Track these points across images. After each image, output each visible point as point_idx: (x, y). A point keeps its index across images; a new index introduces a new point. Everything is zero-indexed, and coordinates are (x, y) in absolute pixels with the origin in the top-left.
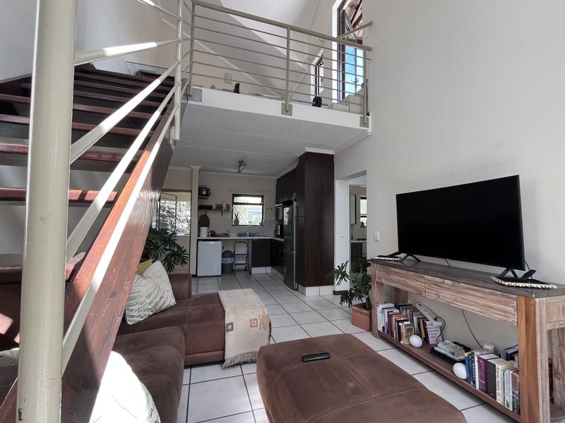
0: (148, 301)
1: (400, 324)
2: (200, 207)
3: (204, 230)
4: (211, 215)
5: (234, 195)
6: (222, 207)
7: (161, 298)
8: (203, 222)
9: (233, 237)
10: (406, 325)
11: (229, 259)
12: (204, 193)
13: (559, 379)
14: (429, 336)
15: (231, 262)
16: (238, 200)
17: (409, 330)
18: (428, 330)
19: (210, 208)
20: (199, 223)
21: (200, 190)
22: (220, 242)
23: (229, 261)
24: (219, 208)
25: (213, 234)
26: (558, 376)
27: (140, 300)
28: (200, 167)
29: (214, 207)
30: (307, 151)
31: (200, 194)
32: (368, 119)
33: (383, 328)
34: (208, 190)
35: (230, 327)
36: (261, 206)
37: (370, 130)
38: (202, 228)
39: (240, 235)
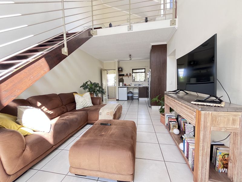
0: (81, 104)
1: (170, 123)
2: (120, 75)
3: (121, 84)
4: (124, 78)
5: (133, 70)
6: (128, 75)
7: (86, 103)
8: (121, 80)
9: (133, 86)
10: (173, 124)
11: (130, 94)
12: (120, 70)
13: (231, 163)
14: (186, 131)
15: (131, 95)
16: (134, 71)
17: (174, 126)
18: (186, 128)
19: (123, 75)
20: (119, 81)
21: (119, 68)
22: (126, 88)
23: (130, 95)
24: (127, 75)
25: (125, 85)
26: (231, 161)
27: (79, 103)
28: (117, 60)
29: (125, 75)
30: (153, 45)
31: (119, 70)
32: (175, 20)
33: (167, 124)
34: (121, 68)
35: (100, 114)
36: (144, 73)
37: (176, 26)
38: (120, 83)
39: (135, 85)
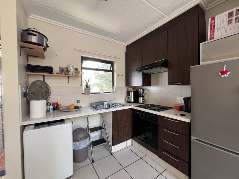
5: (83, 59)
6: (68, 71)
15: (86, 146)
19: (49, 70)
24: (64, 72)
29: (56, 70)
